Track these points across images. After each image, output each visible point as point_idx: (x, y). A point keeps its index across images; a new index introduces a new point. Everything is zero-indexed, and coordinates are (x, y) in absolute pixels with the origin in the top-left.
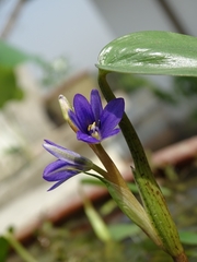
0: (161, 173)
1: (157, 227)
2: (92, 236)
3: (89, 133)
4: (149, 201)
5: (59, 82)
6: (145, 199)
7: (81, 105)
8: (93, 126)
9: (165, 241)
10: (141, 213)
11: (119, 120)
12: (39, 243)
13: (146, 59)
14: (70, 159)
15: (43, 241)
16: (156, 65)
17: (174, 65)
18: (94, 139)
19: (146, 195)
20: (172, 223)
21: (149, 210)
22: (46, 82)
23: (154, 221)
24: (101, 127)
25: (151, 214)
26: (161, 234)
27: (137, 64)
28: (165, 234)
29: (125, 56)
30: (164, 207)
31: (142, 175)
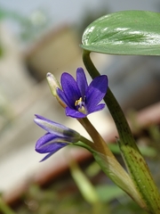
0: (145, 133)
1: (141, 191)
2: (79, 197)
3: (76, 108)
4: (133, 168)
5: (38, 36)
6: (129, 166)
7: (68, 83)
8: (80, 102)
9: (148, 203)
10: (127, 179)
11: (104, 95)
12: (26, 207)
13: (126, 38)
14: (59, 132)
15: (31, 204)
16: (136, 44)
17: (152, 42)
18: (81, 114)
19: (130, 163)
20: (154, 187)
21: (134, 176)
22: (24, 37)
23: (138, 186)
24: (87, 102)
25: (135, 179)
26: (144, 197)
27: (118, 43)
28: (148, 197)
29: (107, 36)
30: (147, 173)
31: (126, 144)
